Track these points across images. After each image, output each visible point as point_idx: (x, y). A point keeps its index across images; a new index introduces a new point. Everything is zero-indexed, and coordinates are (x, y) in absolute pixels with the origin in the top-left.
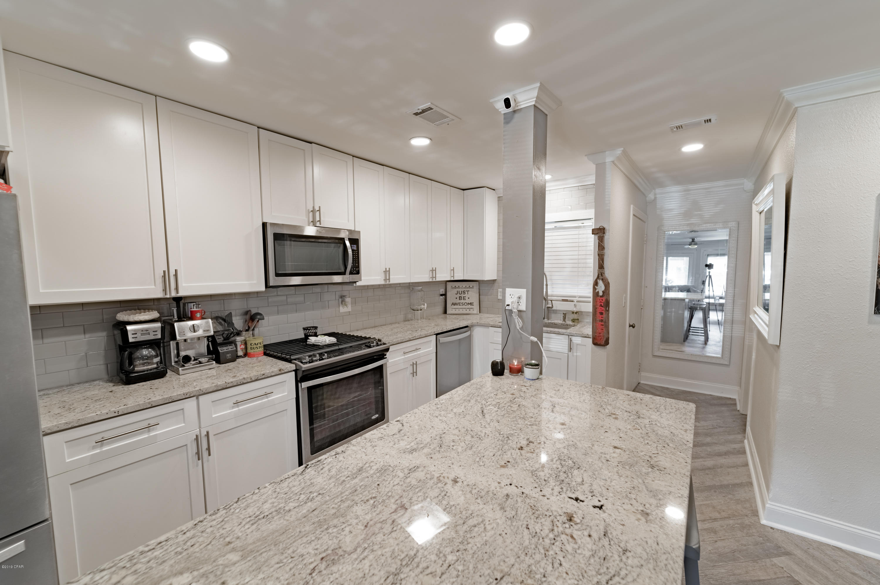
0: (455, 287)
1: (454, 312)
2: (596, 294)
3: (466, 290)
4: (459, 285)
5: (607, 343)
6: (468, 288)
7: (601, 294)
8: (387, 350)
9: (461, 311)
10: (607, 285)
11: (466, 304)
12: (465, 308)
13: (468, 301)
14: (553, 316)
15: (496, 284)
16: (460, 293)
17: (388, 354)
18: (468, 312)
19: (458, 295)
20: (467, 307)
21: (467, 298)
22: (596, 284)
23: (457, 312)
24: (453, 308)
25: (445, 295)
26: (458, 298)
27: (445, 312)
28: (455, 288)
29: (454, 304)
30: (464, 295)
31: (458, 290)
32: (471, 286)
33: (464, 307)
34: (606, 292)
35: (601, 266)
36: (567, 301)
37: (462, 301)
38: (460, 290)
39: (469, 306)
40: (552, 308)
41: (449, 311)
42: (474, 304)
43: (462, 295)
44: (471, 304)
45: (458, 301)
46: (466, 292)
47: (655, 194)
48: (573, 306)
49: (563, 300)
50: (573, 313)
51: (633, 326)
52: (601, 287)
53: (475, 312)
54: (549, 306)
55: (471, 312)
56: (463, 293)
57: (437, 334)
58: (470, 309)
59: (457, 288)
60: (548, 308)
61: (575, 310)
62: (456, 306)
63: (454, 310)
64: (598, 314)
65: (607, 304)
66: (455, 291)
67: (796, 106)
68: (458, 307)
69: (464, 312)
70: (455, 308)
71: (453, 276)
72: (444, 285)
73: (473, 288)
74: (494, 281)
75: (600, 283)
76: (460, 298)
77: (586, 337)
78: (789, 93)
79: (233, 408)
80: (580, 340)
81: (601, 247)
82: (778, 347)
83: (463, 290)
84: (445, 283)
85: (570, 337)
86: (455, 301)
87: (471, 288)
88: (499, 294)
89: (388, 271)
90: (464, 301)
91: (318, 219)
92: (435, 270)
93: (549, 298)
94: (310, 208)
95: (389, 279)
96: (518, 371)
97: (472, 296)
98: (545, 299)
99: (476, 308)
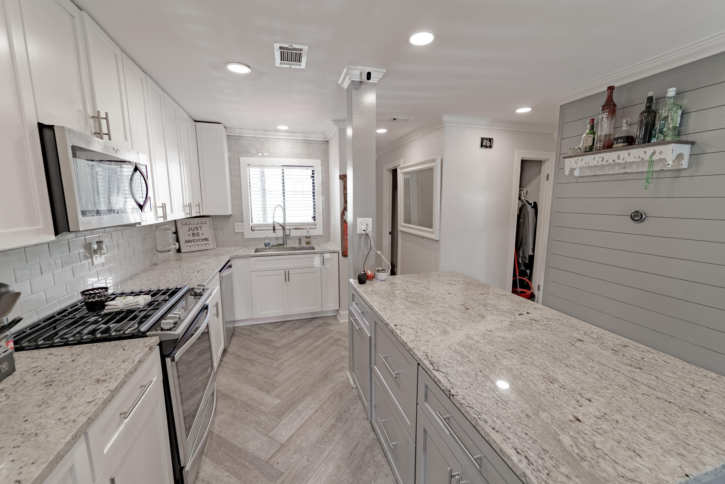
1: (189, 249)
2: (343, 221)
3: (198, 226)
4: (190, 221)
6: (200, 224)
7: (347, 221)
9: (196, 248)
11: (200, 240)
12: (200, 245)
13: (202, 237)
15: (231, 219)
16: (193, 229)
18: (204, 248)
19: (191, 232)
20: (202, 243)
21: (200, 234)
22: (343, 214)
23: (193, 249)
24: (187, 246)
25: (176, 233)
26: (191, 235)
27: (179, 251)
28: (186, 225)
29: (188, 242)
30: (198, 232)
31: (190, 226)
32: (203, 222)
33: (199, 243)
35: (346, 202)
36: (298, 229)
37: (196, 238)
38: (192, 226)
39: (205, 242)
40: (289, 235)
41: (183, 250)
42: (209, 239)
43: (196, 232)
44: (206, 239)
45: (191, 238)
46: (199, 228)
48: (307, 232)
49: (295, 229)
50: (307, 237)
53: (211, 247)
54: (287, 234)
55: (208, 247)
56: (195, 229)
57: (220, 272)
58: (205, 245)
59: (189, 224)
60: (286, 235)
61: (308, 235)
62: (190, 244)
63: (188, 248)
64: (346, 235)
66: (187, 228)
67: (445, 125)
68: (193, 244)
69: (200, 248)
70: (189, 246)
71: (199, 212)
72: (173, 224)
73: (206, 224)
74: (230, 215)
75: (346, 213)
76: (193, 235)
77: (333, 253)
78: (446, 118)
80: (329, 255)
81: (346, 188)
82: (438, 241)
83: (195, 226)
85: (322, 254)
86: (188, 238)
87: (203, 224)
88: (236, 228)
89: (164, 206)
90: (199, 238)
91: (105, 131)
92: (190, 205)
93: (286, 227)
94: (90, 112)
95: (165, 216)
96: (372, 278)
97: (206, 231)
98: (284, 229)
99: (212, 243)
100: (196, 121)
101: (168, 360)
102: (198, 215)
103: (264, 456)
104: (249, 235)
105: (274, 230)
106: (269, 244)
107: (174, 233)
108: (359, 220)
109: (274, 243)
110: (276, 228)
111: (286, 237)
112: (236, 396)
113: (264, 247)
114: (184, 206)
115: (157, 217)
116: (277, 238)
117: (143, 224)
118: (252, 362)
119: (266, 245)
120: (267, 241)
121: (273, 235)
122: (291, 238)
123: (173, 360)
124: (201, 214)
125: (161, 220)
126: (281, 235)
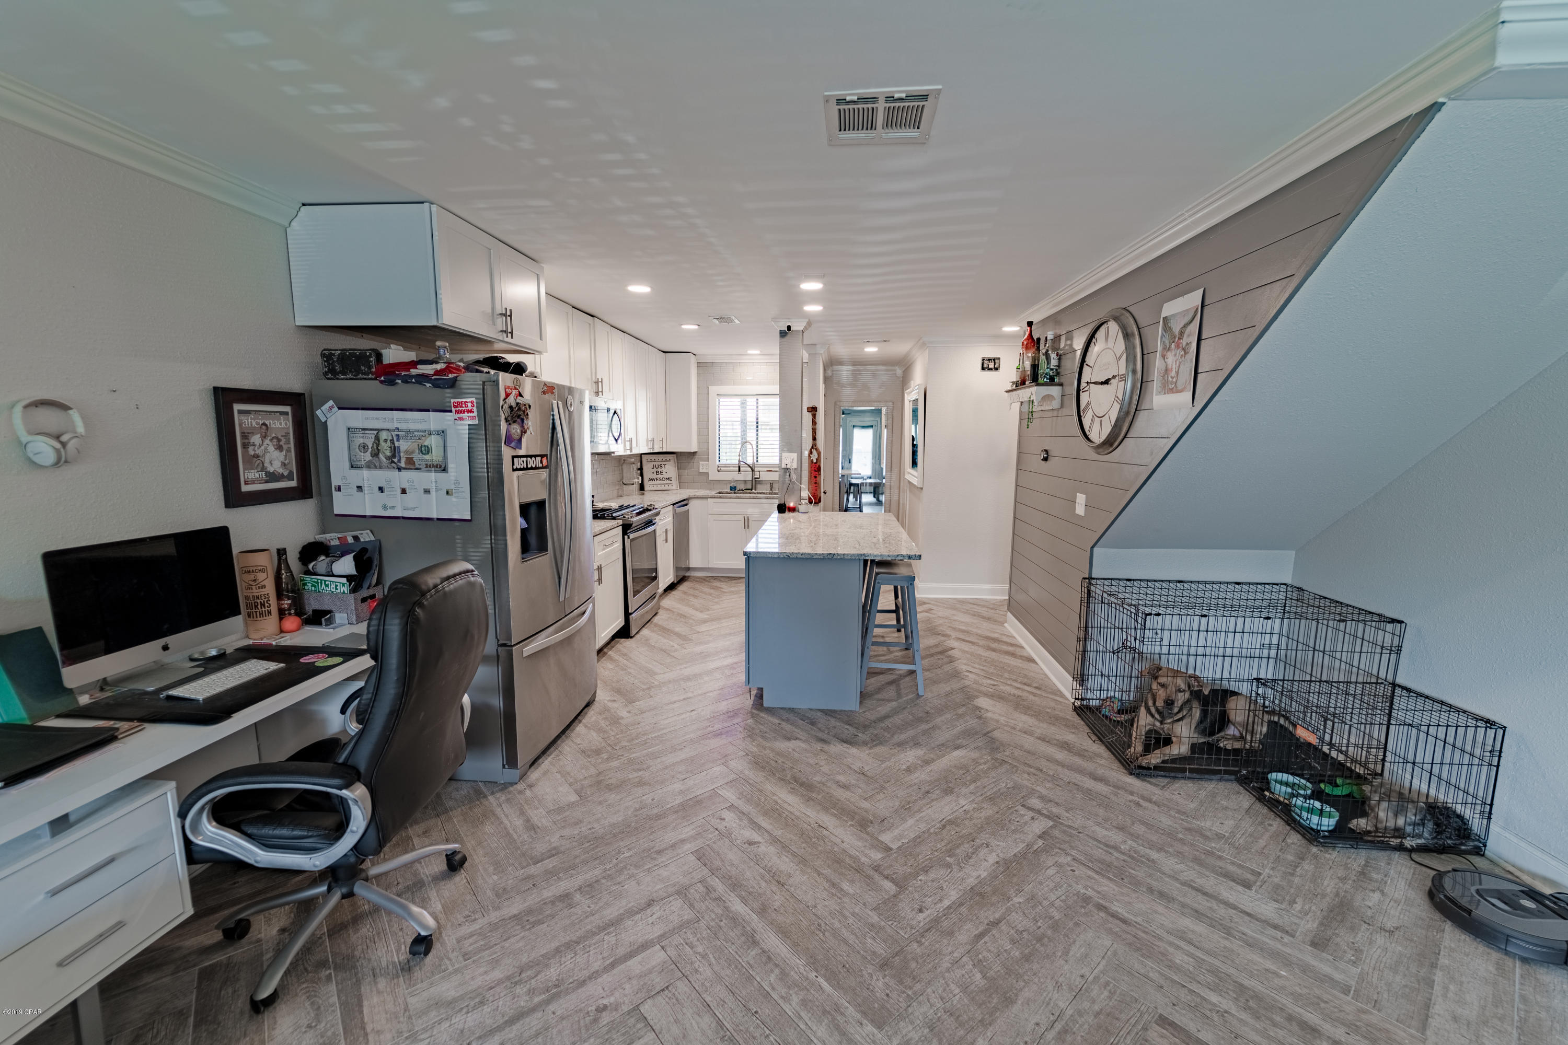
0: (651, 461)
1: (651, 488)
2: (810, 462)
3: (662, 463)
4: (655, 458)
5: (817, 501)
6: (664, 461)
7: (815, 461)
8: (655, 515)
9: (659, 488)
10: (819, 454)
11: (664, 479)
12: (663, 484)
13: (665, 476)
14: (759, 486)
15: (697, 457)
16: (657, 467)
17: (657, 519)
18: (666, 488)
19: (655, 470)
20: (665, 482)
21: (664, 473)
22: (811, 453)
23: (655, 488)
24: (650, 484)
25: (641, 469)
26: (655, 473)
27: (642, 489)
29: (650, 480)
30: (662, 470)
31: (655, 463)
32: (667, 459)
33: (662, 482)
34: (818, 460)
35: (814, 439)
36: (770, 471)
37: (660, 476)
38: (657, 464)
39: (668, 482)
40: (760, 478)
41: (647, 489)
42: (673, 479)
43: (659, 470)
44: (669, 479)
45: (655, 476)
46: (664, 466)
47: (833, 371)
49: (768, 471)
51: (825, 493)
52: (815, 456)
53: (674, 487)
54: (756, 476)
55: (670, 487)
56: (660, 467)
57: (673, 504)
58: (669, 484)
59: (654, 461)
60: (755, 478)
62: (653, 482)
63: (651, 486)
64: (813, 478)
65: (819, 469)
66: (652, 465)
67: (929, 345)
68: (656, 482)
69: (663, 488)
70: (652, 484)
71: (663, 448)
72: (638, 458)
73: (670, 461)
74: (695, 453)
75: (814, 451)
76: (657, 473)
79: (604, 549)
81: (814, 423)
82: (922, 488)
83: (659, 463)
86: (652, 476)
87: (667, 461)
88: (701, 467)
89: (631, 440)
90: (662, 476)
91: (600, 390)
92: (653, 440)
93: (756, 469)
94: (594, 380)
95: (631, 449)
96: (793, 510)
97: (670, 469)
98: (753, 470)
99: (675, 484)
100: (665, 352)
101: (626, 537)
102: (661, 451)
103: (684, 633)
104: (714, 476)
105: (739, 471)
106: (735, 487)
107: (639, 469)
108: (785, 455)
109: (742, 487)
110: (742, 469)
111: (755, 481)
112: (675, 610)
113: (729, 490)
114: (648, 441)
115: (625, 450)
116: (745, 482)
117: (616, 454)
118: (696, 597)
119: (731, 488)
120: (733, 485)
121: (741, 477)
122: (761, 482)
123: (629, 537)
124: (665, 450)
125: (628, 453)
126: (749, 478)
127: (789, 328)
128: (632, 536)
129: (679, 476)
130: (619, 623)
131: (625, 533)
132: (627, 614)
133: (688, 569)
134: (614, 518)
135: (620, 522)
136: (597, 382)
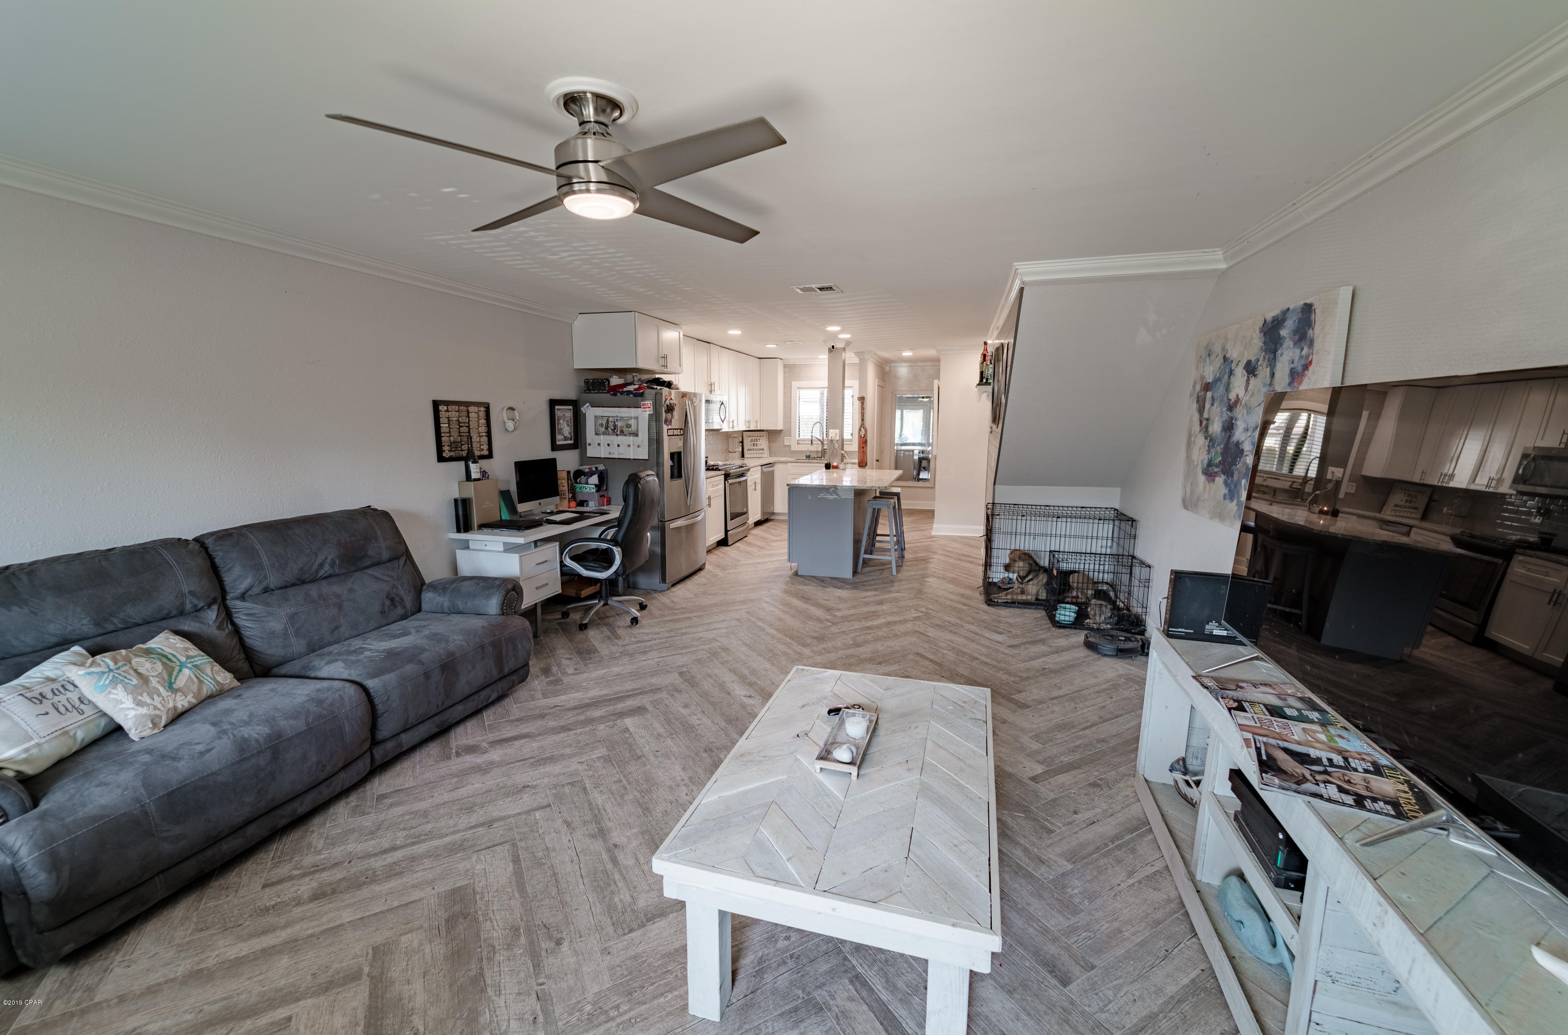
0: (748, 436)
1: (749, 456)
2: (860, 436)
3: (757, 438)
4: (752, 434)
5: (866, 465)
6: (759, 436)
7: (862, 437)
8: (748, 470)
9: (755, 456)
10: (866, 431)
13: (760, 447)
15: (782, 433)
16: (754, 441)
17: (749, 474)
18: (760, 456)
19: (752, 442)
20: (759, 450)
21: (759, 445)
22: (860, 430)
23: (752, 456)
25: (742, 442)
26: (752, 445)
27: (743, 456)
29: (749, 450)
30: (757, 442)
31: (752, 438)
33: (757, 452)
34: (865, 435)
35: (863, 420)
37: (755, 447)
39: (761, 451)
40: (827, 449)
41: (746, 456)
43: (755, 443)
44: (762, 449)
45: (752, 447)
46: (759, 440)
51: (878, 461)
52: (863, 433)
53: (766, 456)
55: (763, 456)
56: (756, 440)
57: (764, 465)
58: (762, 453)
60: (824, 449)
64: (861, 448)
65: (866, 442)
66: (750, 439)
68: (753, 451)
69: (758, 456)
70: (750, 453)
71: (757, 427)
74: (781, 431)
75: (862, 429)
76: (754, 445)
81: (863, 408)
83: (754, 438)
84: (741, 434)
86: (750, 447)
87: (763, 436)
88: (785, 441)
89: (733, 422)
90: (757, 447)
91: (713, 390)
92: (749, 422)
93: (827, 443)
94: (709, 384)
95: (733, 427)
96: (839, 468)
97: (763, 443)
98: (822, 443)
99: (766, 452)
100: (760, 359)
101: (727, 482)
102: (755, 429)
104: (795, 447)
105: (812, 444)
106: (810, 456)
107: (740, 442)
108: (831, 431)
109: (815, 456)
110: (814, 442)
112: (759, 535)
114: (746, 422)
115: (729, 428)
116: (817, 452)
117: (723, 430)
119: (806, 457)
120: (808, 454)
121: (813, 448)
122: (829, 452)
124: (759, 429)
125: (731, 430)
126: (820, 449)
127: (833, 347)
128: (730, 481)
129: (770, 448)
130: (721, 535)
131: (726, 479)
132: (726, 531)
133: (773, 514)
134: (720, 470)
135: (723, 472)
136: (711, 385)
